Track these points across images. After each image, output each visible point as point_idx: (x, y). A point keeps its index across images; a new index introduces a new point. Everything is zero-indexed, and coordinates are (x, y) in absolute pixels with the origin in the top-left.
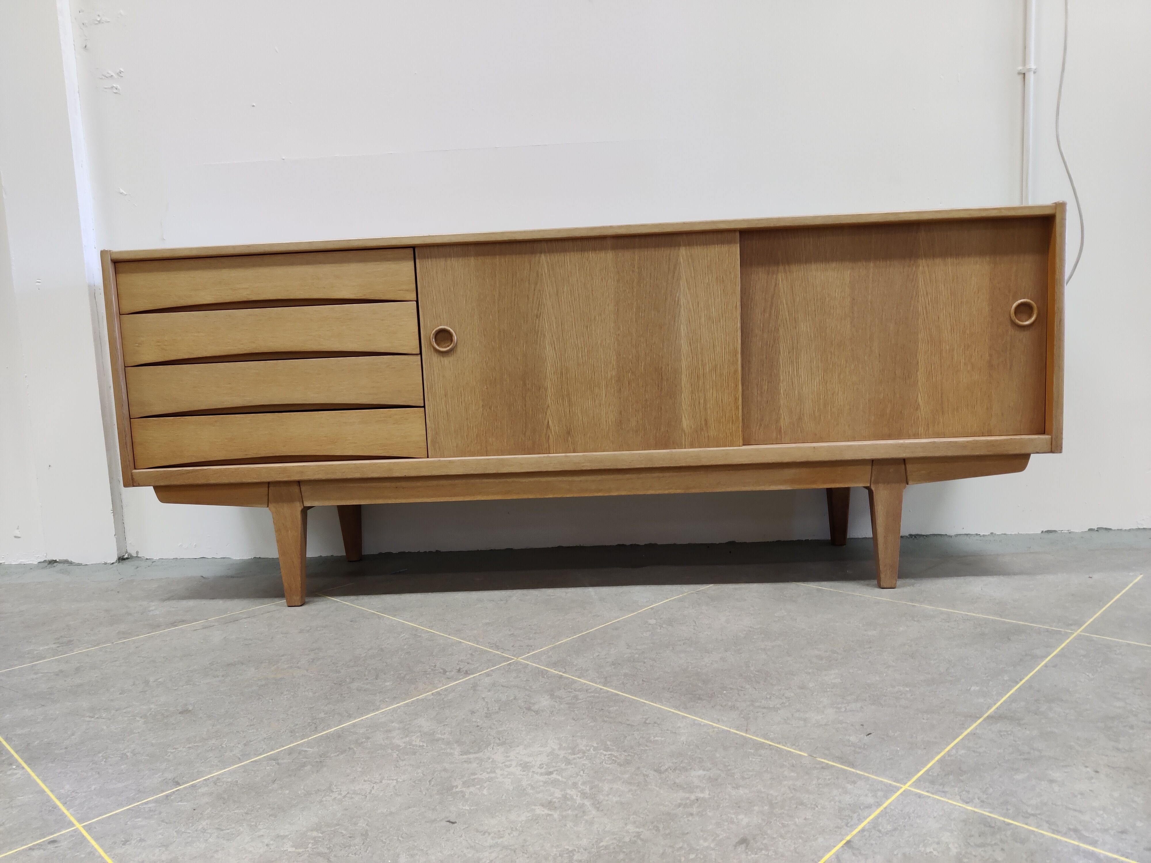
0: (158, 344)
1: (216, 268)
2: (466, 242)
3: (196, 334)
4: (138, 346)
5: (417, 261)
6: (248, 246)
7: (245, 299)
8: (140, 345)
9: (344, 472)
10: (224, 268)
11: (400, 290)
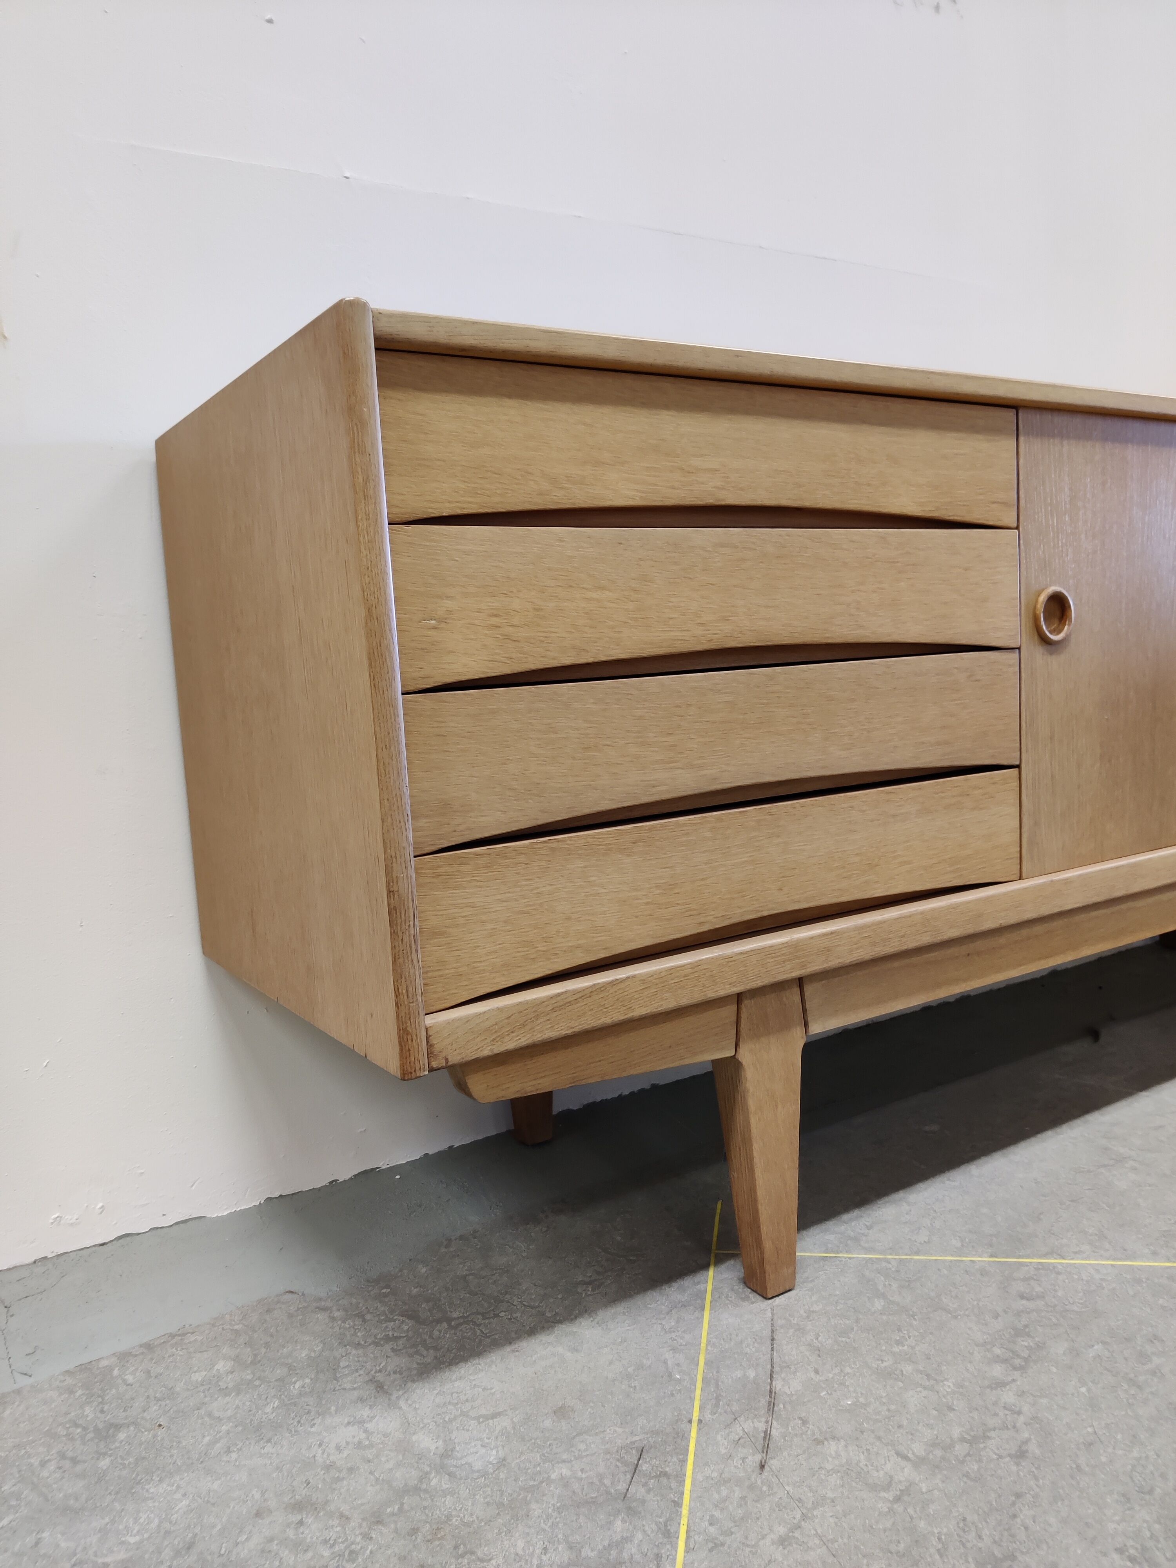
0: (494, 621)
1: (648, 404)
2: (1104, 408)
3: (594, 595)
4: (435, 628)
5: (1021, 439)
6: (737, 354)
7: (710, 501)
8: (443, 625)
9: (903, 936)
10: (666, 407)
11: (994, 503)
